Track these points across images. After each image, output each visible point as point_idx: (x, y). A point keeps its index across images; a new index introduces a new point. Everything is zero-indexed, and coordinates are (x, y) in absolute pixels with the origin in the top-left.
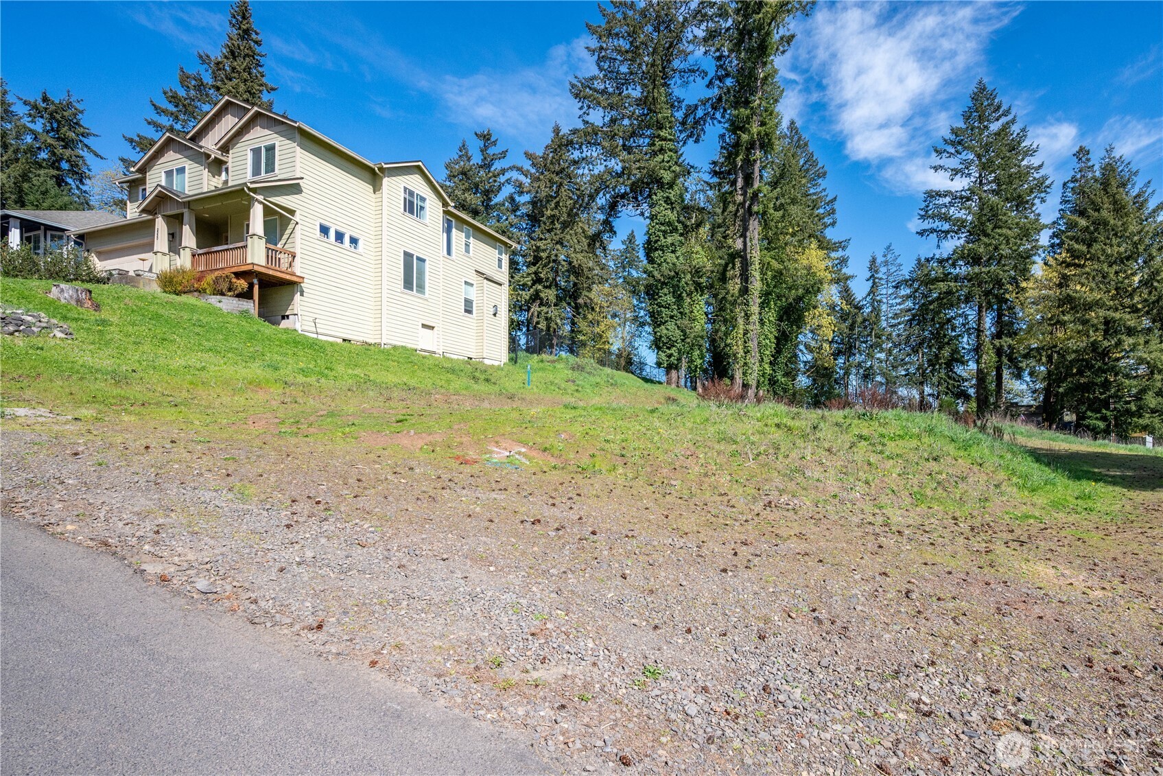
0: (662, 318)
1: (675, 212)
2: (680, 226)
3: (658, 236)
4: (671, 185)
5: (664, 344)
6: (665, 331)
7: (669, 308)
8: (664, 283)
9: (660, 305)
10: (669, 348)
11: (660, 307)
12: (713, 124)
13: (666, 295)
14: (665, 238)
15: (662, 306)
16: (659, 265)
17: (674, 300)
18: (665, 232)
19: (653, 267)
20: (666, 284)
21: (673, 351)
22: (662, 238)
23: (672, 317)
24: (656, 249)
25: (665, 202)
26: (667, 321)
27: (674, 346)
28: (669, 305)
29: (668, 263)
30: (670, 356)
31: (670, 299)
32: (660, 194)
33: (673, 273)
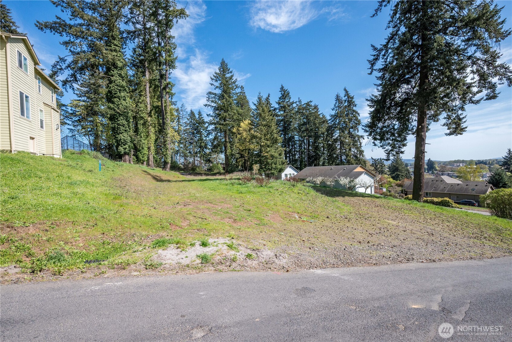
0: (120, 130)
1: (124, 82)
2: (127, 89)
3: (116, 91)
4: (121, 69)
5: (122, 143)
6: (123, 137)
7: (124, 127)
8: (120, 114)
9: (118, 124)
10: (124, 145)
11: (118, 125)
12: (131, 42)
13: (122, 120)
14: (120, 93)
15: (120, 125)
16: (118, 105)
17: (126, 123)
18: (120, 90)
19: (114, 106)
20: (122, 115)
21: (127, 146)
22: (118, 93)
23: (125, 131)
24: (115, 97)
25: (118, 75)
26: (123, 132)
27: (126, 144)
28: (124, 125)
29: (122, 105)
30: (125, 149)
31: (125, 122)
32: (116, 71)
33: (126, 111)
